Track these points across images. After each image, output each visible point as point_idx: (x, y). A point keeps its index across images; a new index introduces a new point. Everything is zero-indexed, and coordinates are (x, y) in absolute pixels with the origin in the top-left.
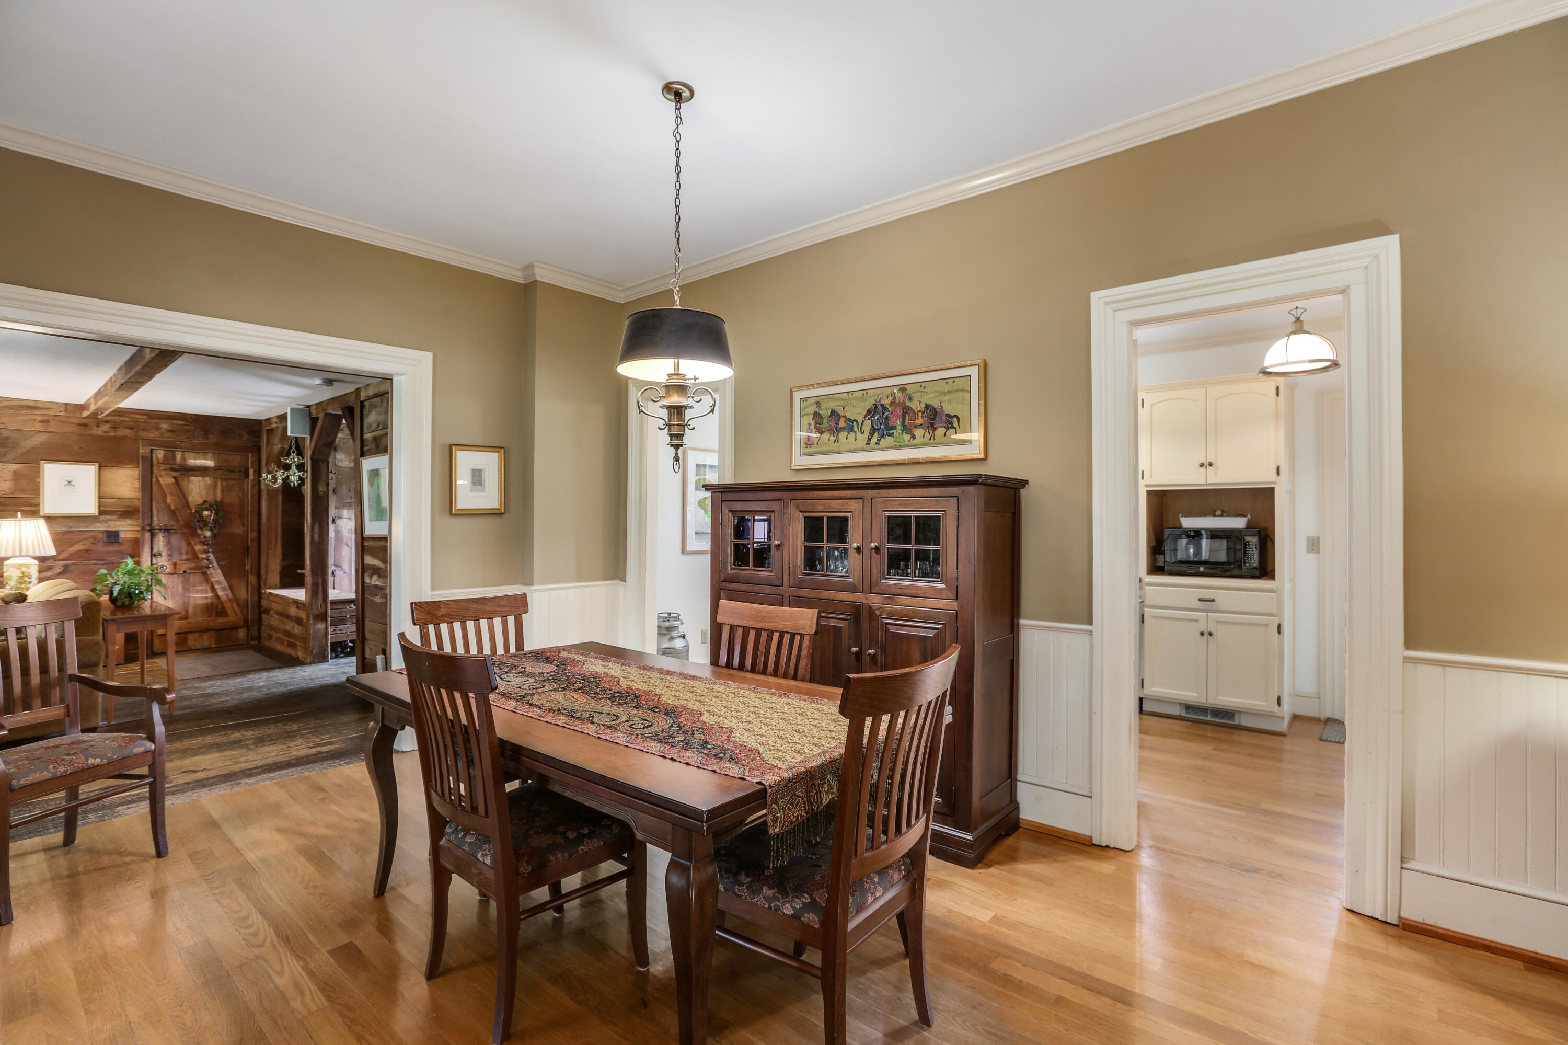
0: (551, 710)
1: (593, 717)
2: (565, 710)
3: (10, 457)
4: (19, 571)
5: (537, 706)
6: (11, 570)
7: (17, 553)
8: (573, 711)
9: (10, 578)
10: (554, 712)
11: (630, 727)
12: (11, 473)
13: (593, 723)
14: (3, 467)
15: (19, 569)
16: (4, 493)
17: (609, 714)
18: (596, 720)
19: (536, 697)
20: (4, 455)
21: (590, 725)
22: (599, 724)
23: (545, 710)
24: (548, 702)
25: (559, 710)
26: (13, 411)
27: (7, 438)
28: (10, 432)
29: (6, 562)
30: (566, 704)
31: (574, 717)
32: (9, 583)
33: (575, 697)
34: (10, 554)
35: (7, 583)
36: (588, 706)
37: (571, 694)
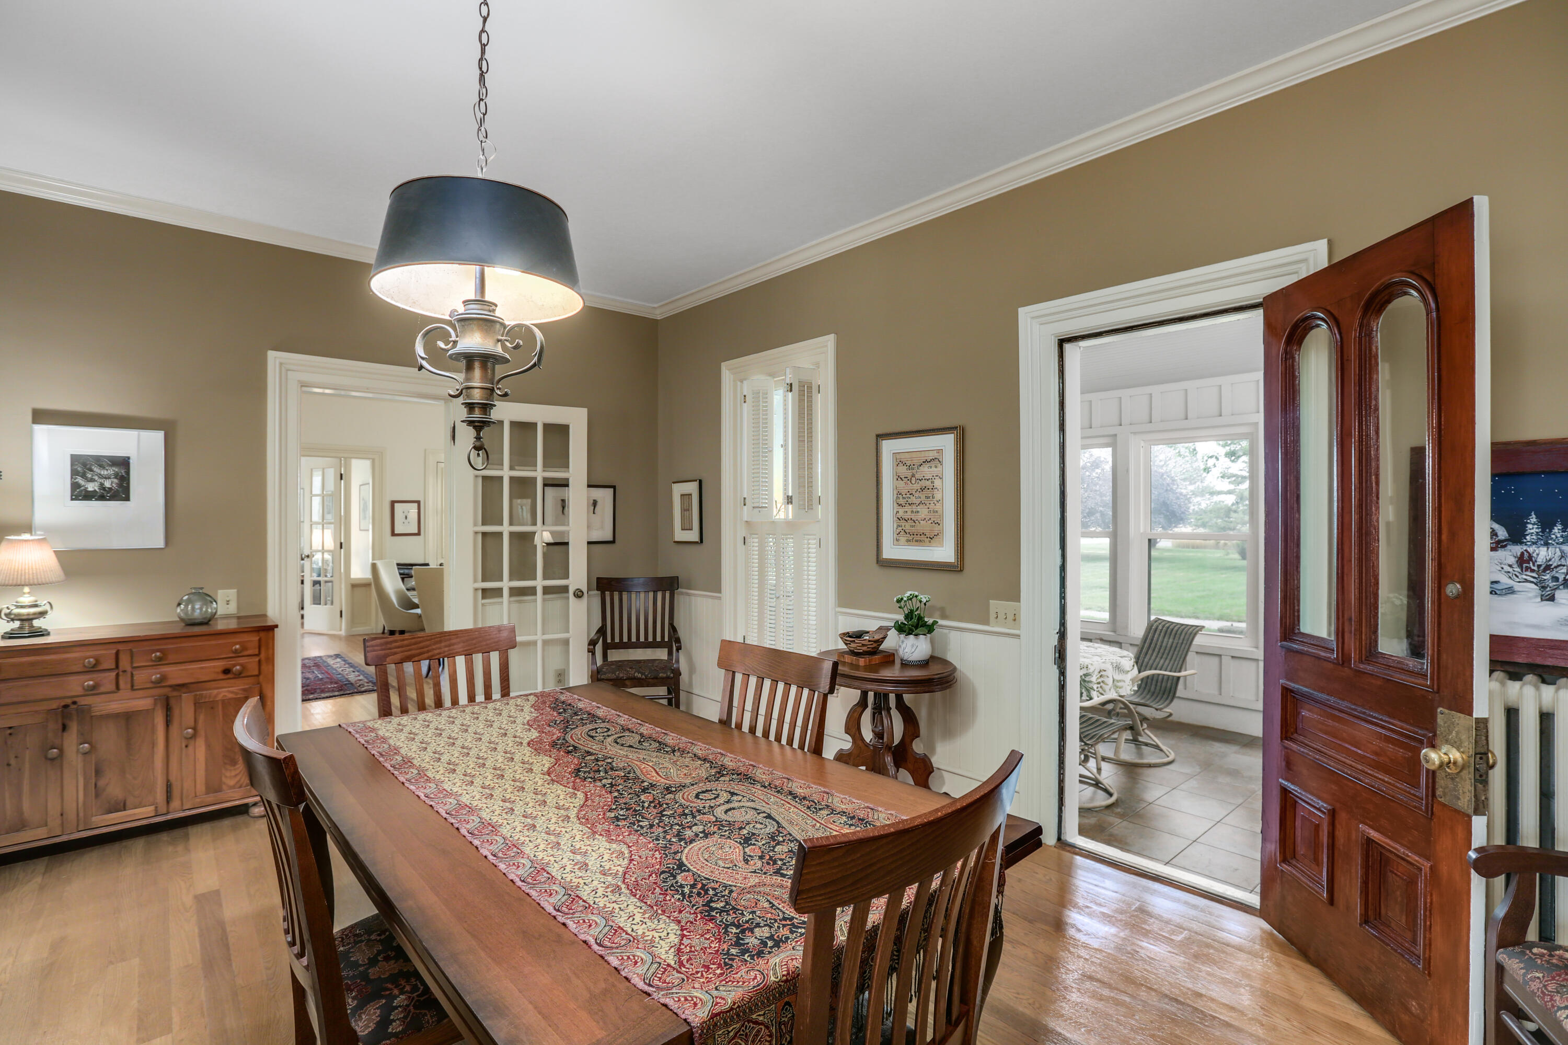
0: (683, 752)
1: (640, 742)
2: (667, 752)
5: (699, 758)
8: (659, 750)
10: (679, 749)
11: (609, 730)
13: (642, 735)
17: (622, 745)
18: (638, 738)
19: (704, 774)
21: (645, 732)
22: (636, 733)
23: (688, 752)
24: (687, 763)
25: (674, 751)
30: (666, 761)
31: (658, 742)
33: (654, 774)
36: (641, 757)
37: (659, 778)
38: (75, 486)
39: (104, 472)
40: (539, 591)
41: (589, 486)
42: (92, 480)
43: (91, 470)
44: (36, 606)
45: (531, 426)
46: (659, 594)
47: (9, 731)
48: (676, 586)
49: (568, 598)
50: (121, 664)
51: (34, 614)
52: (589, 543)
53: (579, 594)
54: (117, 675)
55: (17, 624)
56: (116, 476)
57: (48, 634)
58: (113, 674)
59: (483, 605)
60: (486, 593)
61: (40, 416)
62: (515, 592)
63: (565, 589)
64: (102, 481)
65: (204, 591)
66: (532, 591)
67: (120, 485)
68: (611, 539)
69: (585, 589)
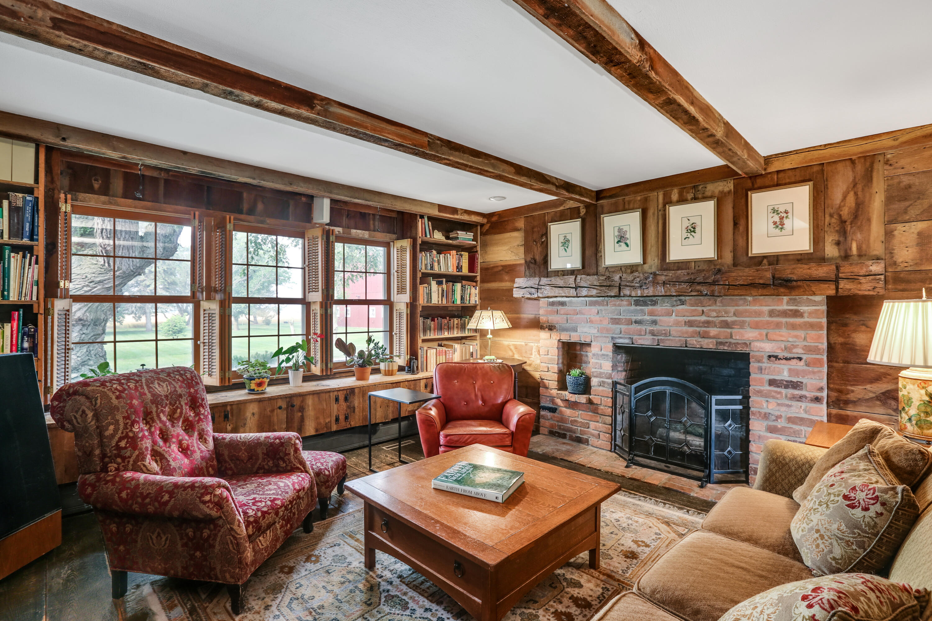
3: (913, 212)
4: (923, 392)
6: (910, 387)
7: (920, 361)
9: (909, 401)
12: (915, 236)
14: (904, 229)
15: (923, 388)
16: (906, 264)
20: (905, 211)
26: (915, 147)
27: (909, 186)
28: (911, 178)
29: (904, 373)
32: (907, 409)
34: (906, 361)
35: (904, 409)
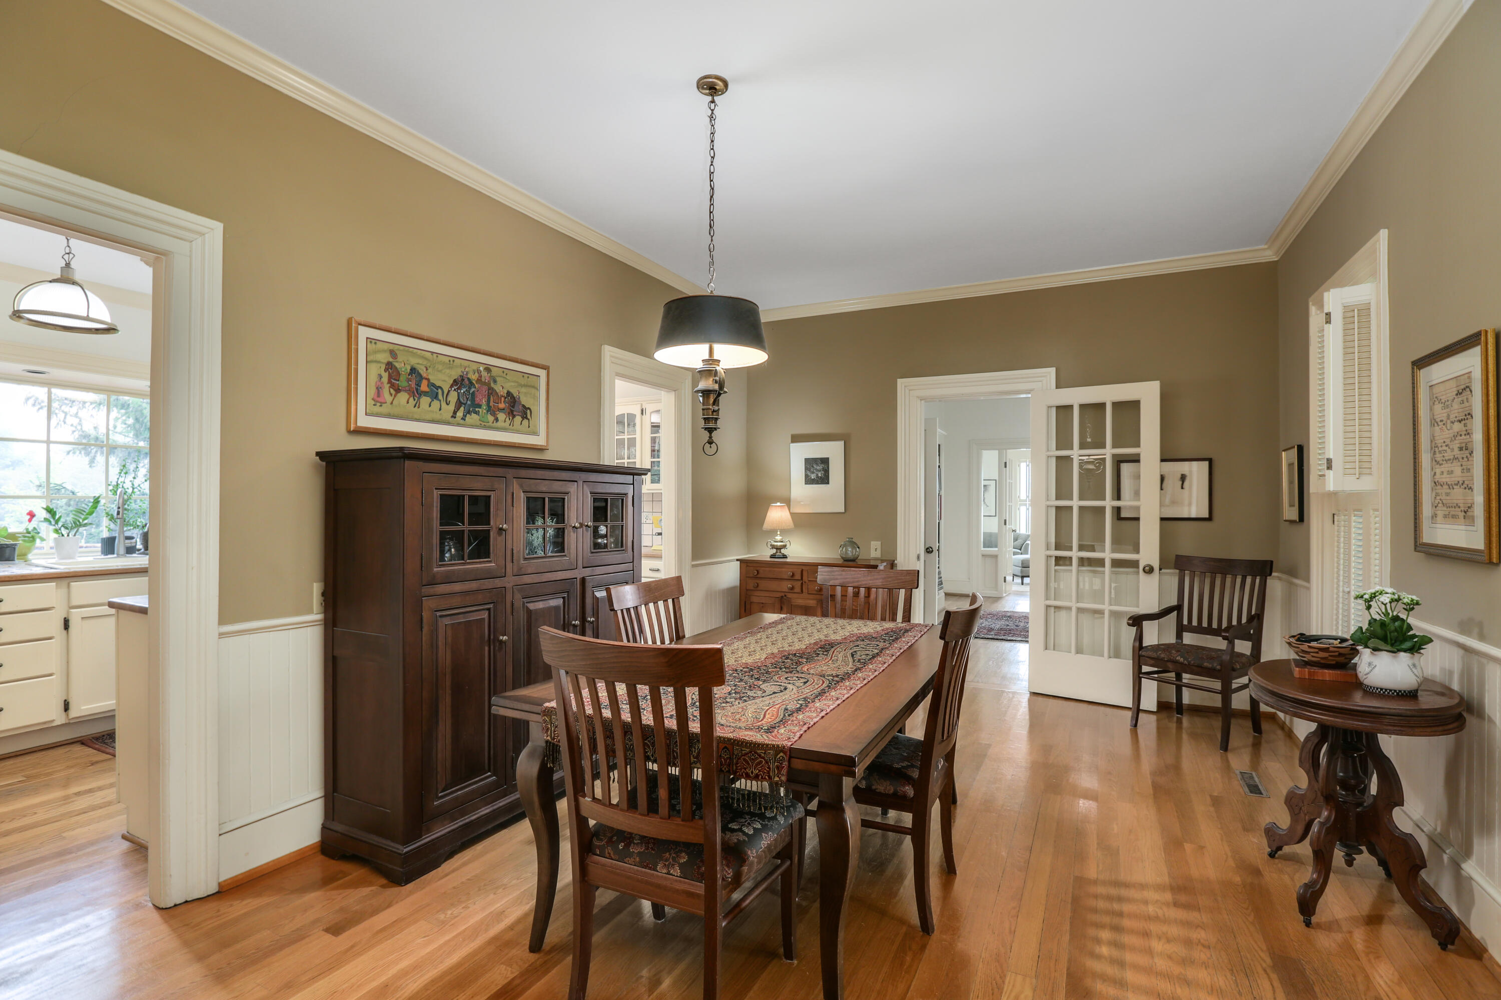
38: (806, 476)
39: (818, 468)
40: (1108, 563)
41: (1162, 460)
42: (813, 473)
43: (813, 467)
44: (782, 542)
45: (1101, 406)
46: (1249, 580)
47: (762, 605)
48: (1269, 572)
49: (1138, 573)
50: (804, 578)
51: (781, 546)
52: (1162, 519)
53: (1149, 570)
54: (802, 583)
55: (775, 551)
56: (823, 469)
57: (787, 557)
58: (800, 583)
59: (1056, 571)
60: (1059, 560)
61: (796, 439)
62: (1082, 561)
63: (1134, 564)
64: (817, 473)
65: (853, 540)
66: (1101, 562)
67: (825, 475)
68: (1207, 516)
69: (1156, 565)
